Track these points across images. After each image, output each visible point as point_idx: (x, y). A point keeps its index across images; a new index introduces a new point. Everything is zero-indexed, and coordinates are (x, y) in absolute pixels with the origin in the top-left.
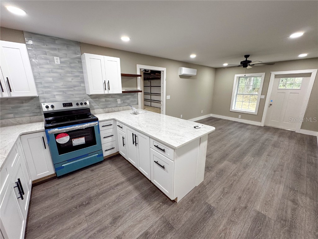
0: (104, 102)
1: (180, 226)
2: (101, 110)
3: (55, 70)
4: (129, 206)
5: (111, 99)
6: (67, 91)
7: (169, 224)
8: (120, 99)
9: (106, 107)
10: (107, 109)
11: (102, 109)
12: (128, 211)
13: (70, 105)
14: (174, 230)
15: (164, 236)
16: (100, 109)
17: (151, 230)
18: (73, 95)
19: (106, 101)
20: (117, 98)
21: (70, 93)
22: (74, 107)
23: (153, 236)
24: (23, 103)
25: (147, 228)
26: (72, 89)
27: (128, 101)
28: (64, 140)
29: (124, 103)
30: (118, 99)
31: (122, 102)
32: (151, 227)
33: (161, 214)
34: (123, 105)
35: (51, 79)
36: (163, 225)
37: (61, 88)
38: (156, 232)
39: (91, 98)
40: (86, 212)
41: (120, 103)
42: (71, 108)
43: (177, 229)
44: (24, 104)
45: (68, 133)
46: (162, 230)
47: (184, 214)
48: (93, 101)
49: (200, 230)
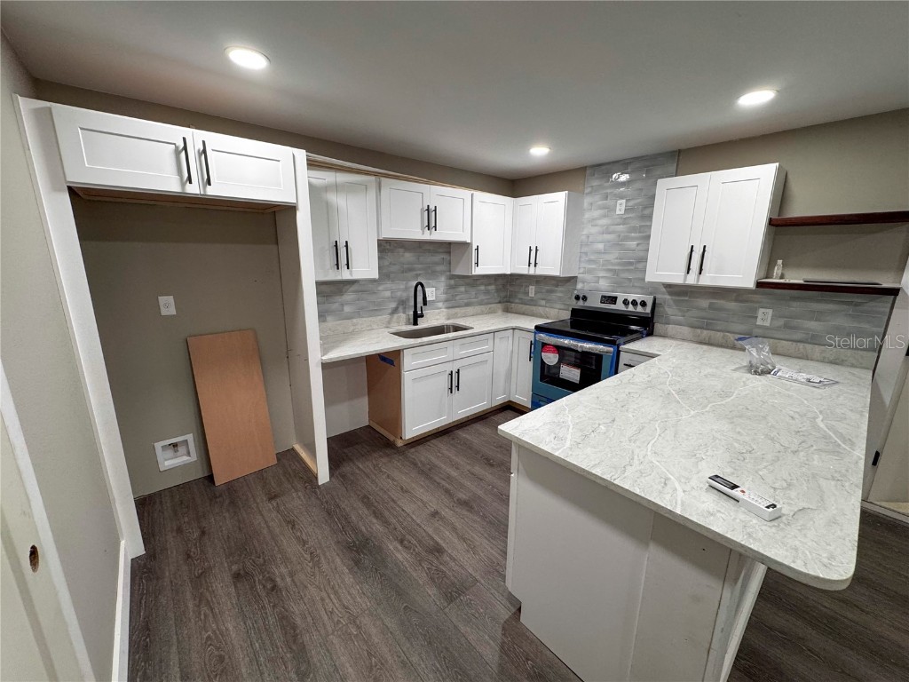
0: (703, 309)
1: (454, 620)
2: (686, 330)
3: (612, 228)
4: (495, 518)
5: (732, 305)
6: (622, 270)
7: (459, 594)
8: (770, 312)
9: (708, 327)
10: (705, 332)
11: (692, 327)
12: (484, 517)
13: (613, 300)
14: (446, 604)
15: (434, 581)
16: (686, 328)
17: (446, 558)
18: (630, 280)
19: (711, 307)
20: (757, 305)
21: (626, 275)
22: (619, 306)
23: (435, 561)
24: (557, 286)
25: (449, 551)
26: (632, 268)
27: (813, 325)
28: (551, 358)
29: (786, 326)
30: (761, 310)
31: (781, 322)
32: (451, 557)
33: (483, 578)
34: (782, 336)
35: (600, 246)
36: (456, 581)
37: (613, 264)
38: (441, 567)
39: (670, 294)
40: (477, 468)
41: (767, 324)
42: (612, 307)
43: (447, 610)
44: (560, 289)
45: (559, 349)
46: (445, 579)
47: (487, 637)
48: (671, 302)
49: (444, 675)
